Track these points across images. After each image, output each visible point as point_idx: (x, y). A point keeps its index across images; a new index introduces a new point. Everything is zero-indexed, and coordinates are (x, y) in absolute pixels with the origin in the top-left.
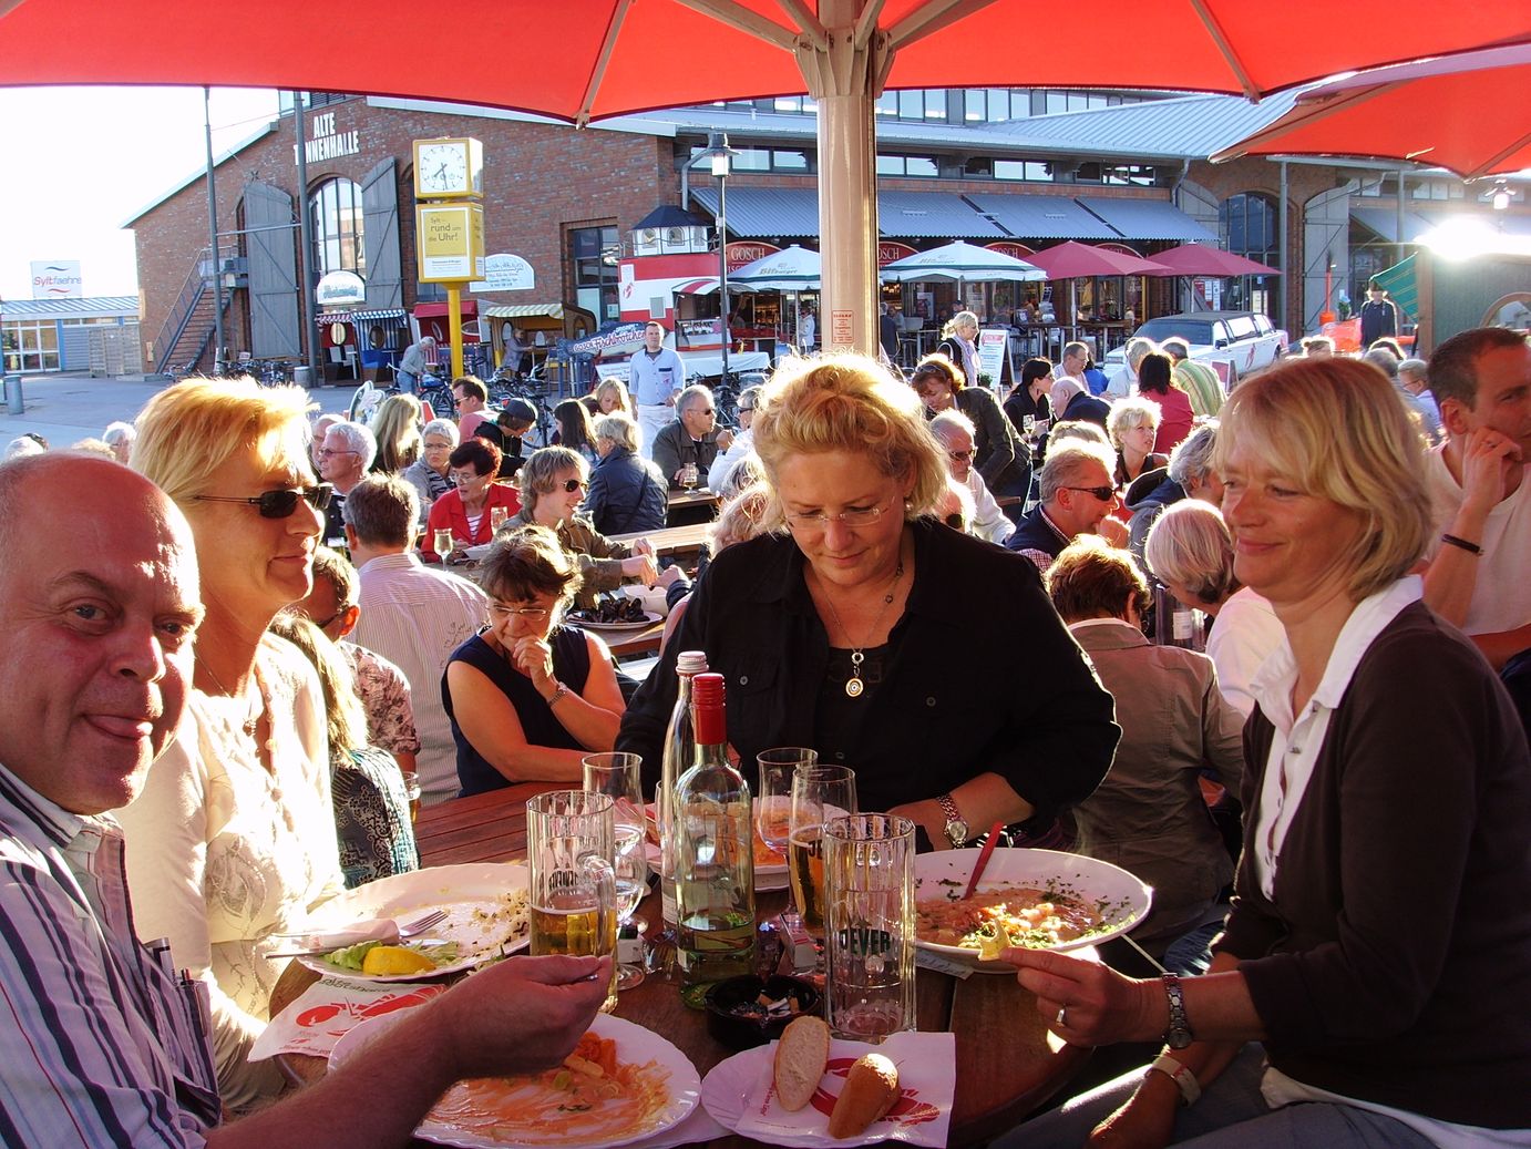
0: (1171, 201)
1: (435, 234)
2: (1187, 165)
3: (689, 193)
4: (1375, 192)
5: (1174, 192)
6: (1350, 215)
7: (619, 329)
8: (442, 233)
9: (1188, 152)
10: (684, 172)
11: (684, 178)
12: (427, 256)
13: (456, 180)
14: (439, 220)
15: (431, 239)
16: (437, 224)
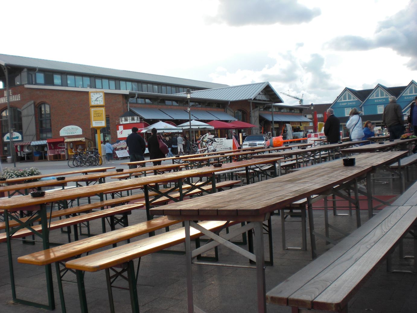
0: (225, 111)
1: (95, 115)
2: (229, 103)
3: (130, 109)
4: (262, 110)
5: (225, 109)
6: (259, 115)
7: (121, 142)
8: (97, 115)
9: (229, 99)
10: (128, 103)
11: (128, 105)
12: (93, 121)
13: (100, 102)
14: (96, 112)
15: (95, 116)
16: (96, 113)
